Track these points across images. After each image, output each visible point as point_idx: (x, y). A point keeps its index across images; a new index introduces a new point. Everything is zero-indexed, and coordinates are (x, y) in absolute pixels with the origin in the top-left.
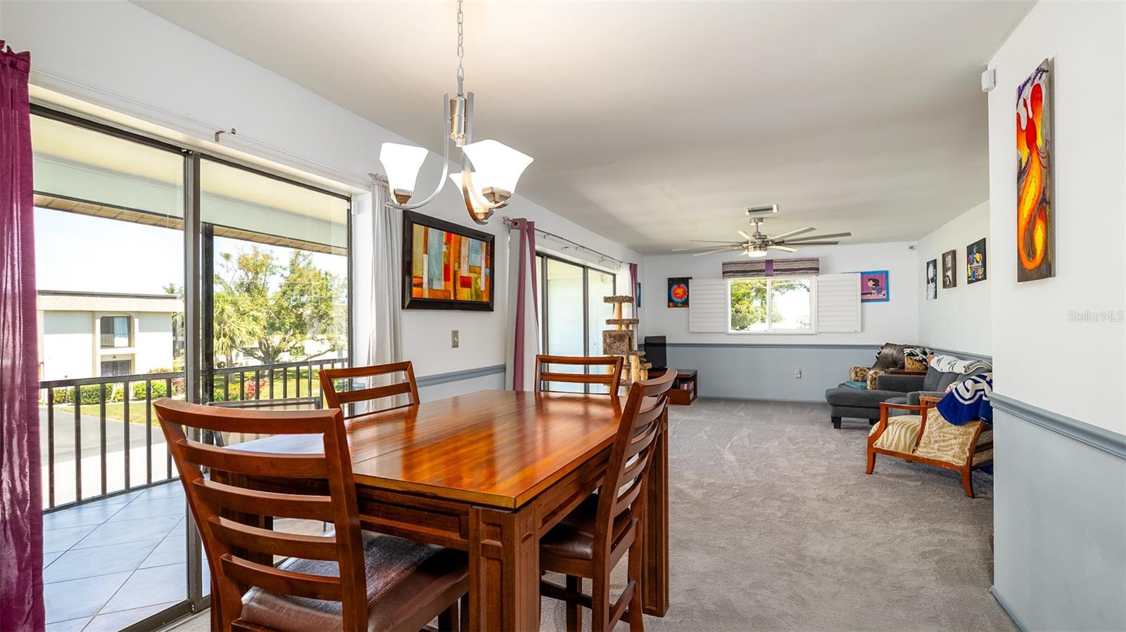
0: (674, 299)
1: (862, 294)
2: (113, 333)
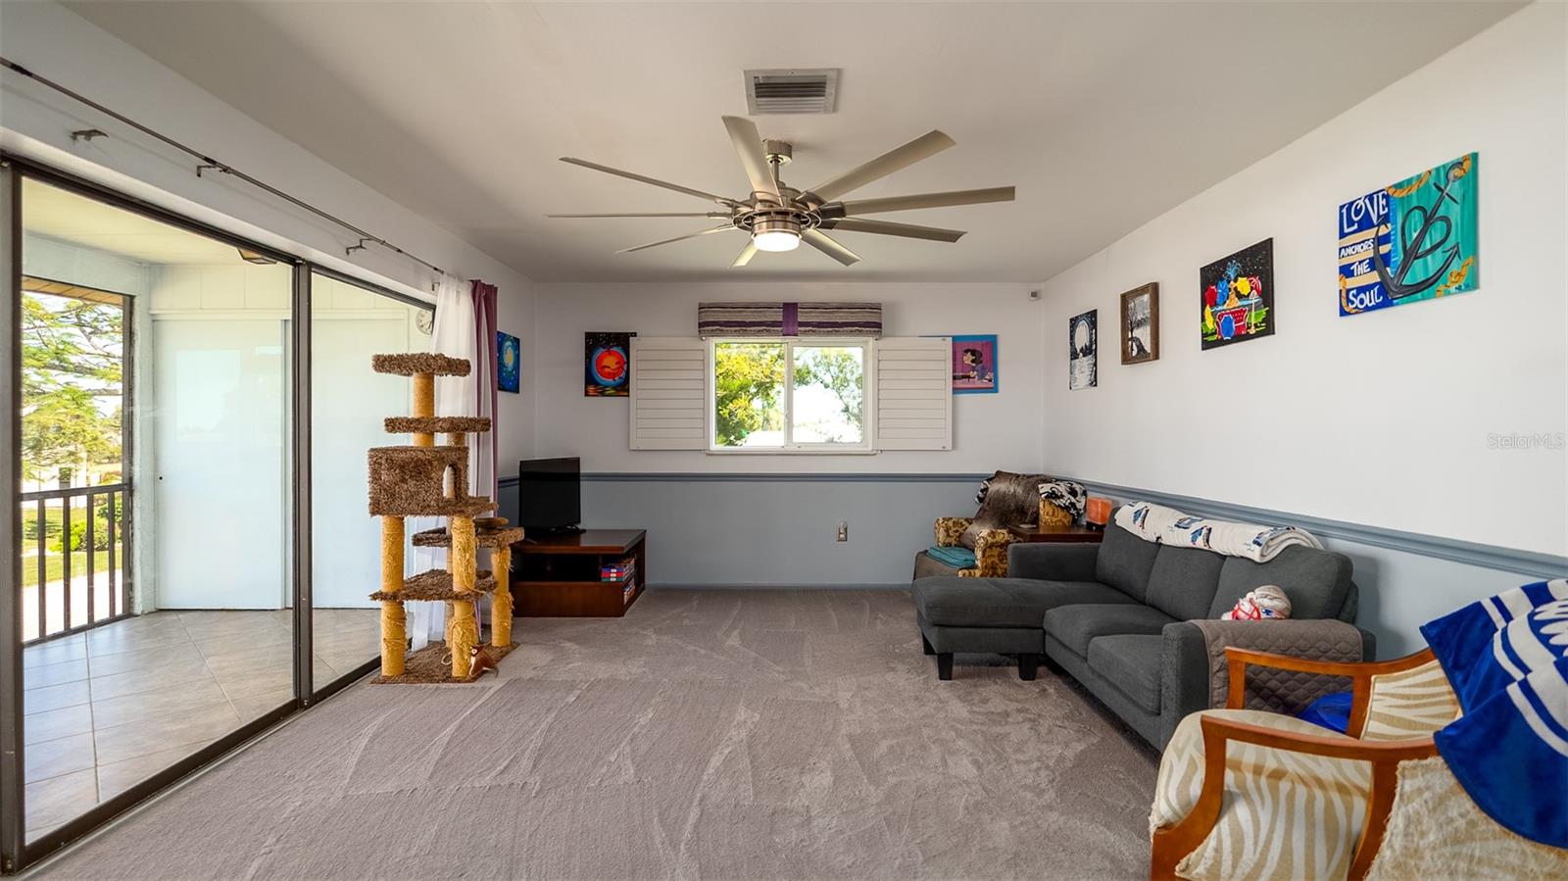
0: (599, 378)
1: (954, 378)
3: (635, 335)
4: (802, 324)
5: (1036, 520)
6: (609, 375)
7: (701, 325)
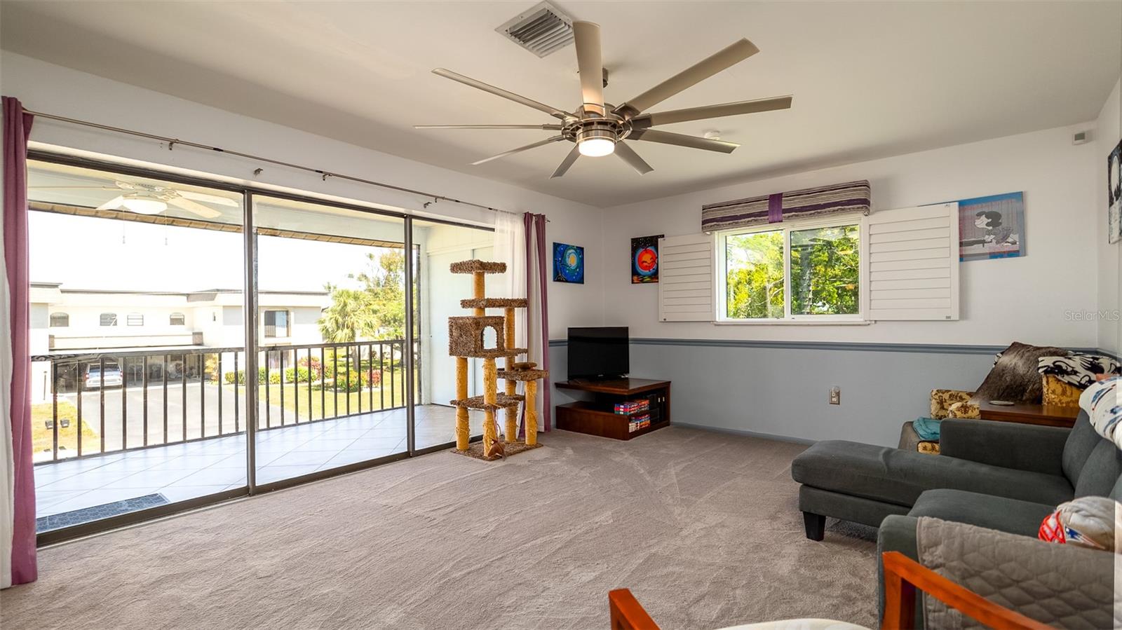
2: (275, 325)
3: (663, 236)
4: (785, 211)
5: (1038, 399)
6: (645, 268)
7: (704, 222)
